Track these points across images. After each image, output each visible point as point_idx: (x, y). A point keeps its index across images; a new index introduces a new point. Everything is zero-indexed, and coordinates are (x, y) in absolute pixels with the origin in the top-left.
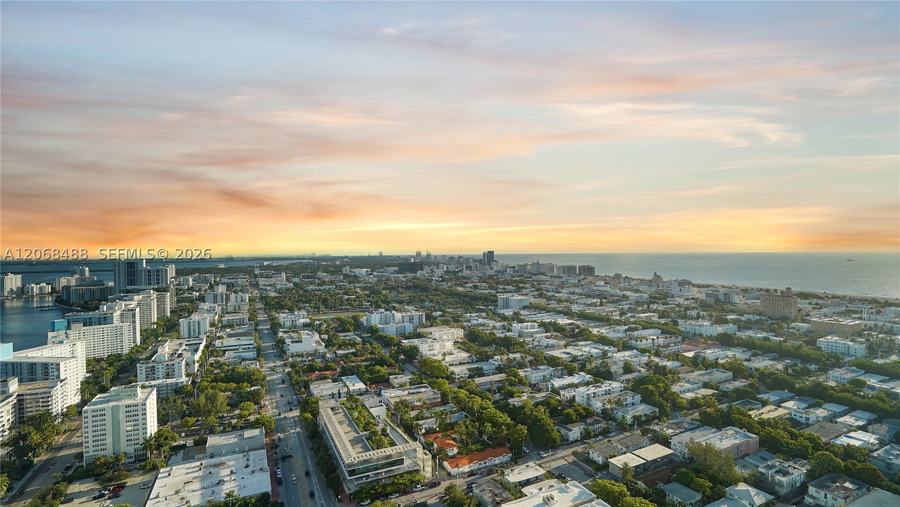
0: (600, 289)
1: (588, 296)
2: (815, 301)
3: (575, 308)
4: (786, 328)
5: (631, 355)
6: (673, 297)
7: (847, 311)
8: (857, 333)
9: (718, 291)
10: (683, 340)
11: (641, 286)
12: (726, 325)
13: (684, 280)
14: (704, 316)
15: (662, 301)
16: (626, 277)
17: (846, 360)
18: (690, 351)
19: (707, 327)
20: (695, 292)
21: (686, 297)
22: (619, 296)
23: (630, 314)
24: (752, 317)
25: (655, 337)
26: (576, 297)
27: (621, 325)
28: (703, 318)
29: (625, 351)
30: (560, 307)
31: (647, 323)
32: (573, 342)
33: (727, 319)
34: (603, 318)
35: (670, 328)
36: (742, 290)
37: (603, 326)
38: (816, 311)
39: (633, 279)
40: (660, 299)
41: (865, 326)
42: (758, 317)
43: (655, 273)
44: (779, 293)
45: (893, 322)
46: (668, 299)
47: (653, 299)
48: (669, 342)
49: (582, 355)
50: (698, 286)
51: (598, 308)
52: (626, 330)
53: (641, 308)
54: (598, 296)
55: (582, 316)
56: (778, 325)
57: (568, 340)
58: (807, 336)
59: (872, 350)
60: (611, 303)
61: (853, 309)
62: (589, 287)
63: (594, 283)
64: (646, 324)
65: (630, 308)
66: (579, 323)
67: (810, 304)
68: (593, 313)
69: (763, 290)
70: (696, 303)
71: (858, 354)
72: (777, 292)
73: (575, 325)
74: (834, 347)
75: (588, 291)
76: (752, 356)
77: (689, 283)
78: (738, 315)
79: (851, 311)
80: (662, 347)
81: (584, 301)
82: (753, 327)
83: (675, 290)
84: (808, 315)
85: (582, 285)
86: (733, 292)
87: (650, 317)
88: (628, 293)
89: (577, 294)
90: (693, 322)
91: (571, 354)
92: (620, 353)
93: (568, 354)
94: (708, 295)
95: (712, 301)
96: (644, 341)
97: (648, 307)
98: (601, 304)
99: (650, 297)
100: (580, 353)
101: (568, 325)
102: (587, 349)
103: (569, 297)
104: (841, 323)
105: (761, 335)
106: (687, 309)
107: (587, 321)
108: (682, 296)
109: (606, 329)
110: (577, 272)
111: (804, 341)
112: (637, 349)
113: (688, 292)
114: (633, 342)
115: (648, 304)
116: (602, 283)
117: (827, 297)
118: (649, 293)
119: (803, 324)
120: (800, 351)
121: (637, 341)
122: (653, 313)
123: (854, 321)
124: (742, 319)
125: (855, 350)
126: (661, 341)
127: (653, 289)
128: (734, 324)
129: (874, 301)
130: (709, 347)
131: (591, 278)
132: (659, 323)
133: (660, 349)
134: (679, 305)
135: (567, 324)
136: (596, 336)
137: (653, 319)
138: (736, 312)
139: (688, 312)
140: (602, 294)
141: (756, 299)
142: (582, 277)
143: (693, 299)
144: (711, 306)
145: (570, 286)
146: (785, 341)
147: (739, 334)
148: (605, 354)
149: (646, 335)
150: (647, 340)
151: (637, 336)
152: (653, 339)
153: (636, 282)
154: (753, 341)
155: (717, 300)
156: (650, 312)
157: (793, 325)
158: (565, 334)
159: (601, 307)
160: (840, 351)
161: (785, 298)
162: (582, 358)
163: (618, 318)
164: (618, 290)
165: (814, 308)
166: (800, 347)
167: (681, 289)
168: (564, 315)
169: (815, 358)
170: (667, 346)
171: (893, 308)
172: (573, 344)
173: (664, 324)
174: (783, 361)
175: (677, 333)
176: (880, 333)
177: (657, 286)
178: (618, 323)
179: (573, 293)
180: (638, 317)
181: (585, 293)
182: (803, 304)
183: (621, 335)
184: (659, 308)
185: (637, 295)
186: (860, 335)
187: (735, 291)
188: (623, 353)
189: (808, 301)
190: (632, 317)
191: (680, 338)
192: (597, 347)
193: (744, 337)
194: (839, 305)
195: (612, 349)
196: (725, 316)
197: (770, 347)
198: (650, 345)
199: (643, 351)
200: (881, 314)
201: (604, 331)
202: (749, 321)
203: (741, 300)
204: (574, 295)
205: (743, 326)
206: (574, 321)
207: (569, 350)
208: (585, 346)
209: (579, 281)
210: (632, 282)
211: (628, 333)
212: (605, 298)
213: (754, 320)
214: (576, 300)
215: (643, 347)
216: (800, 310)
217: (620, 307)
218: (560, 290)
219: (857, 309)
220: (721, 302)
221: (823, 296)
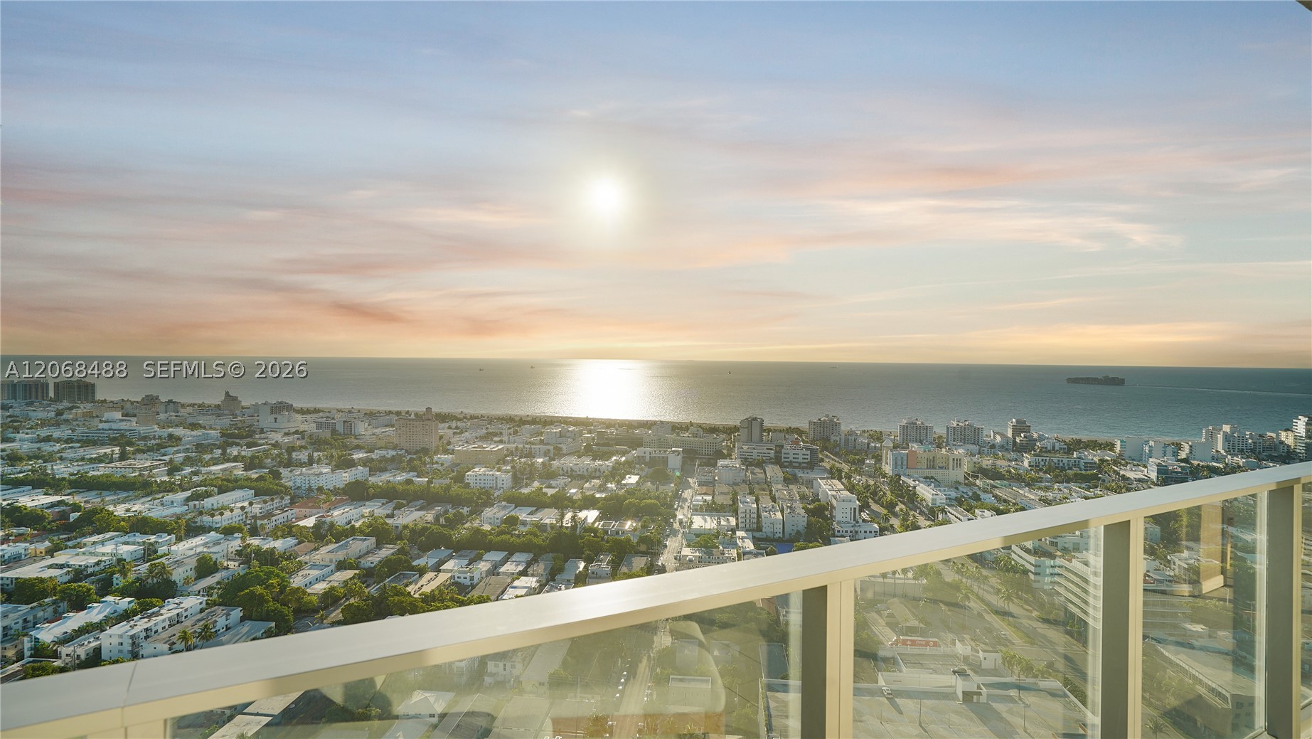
0: (114, 426)
1: (87, 442)
2: (454, 424)
3: (61, 470)
4: (429, 463)
5: (207, 543)
6: (262, 431)
7: (487, 433)
8: (500, 460)
9: (333, 419)
10: (292, 503)
11: (201, 417)
12: (353, 469)
13: (281, 403)
14: (320, 458)
15: (245, 441)
16: (170, 401)
17: (495, 495)
18: (306, 517)
19: (327, 476)
20: (298, 423)
21: (286, 431)
22: (160, 438)
23: (188, 470)
24: (385, 452)
25: (246, 504)
26: (58, 447)
27: (176, 492)
28: (319, 461)
29: (192, 537)
30: (22, 470)
31: (228, 480)
32: (69, 539)
33: (354, 460)
34: (134, 483)
35: (270, 484)
36: (365, 414)
37: (137, 498)
38: (457, 438)
39: (183, 406)
40: (241, 437)
41: (508, 450)
42: (394, 453)
43: (227, 393)
44: (413, 416)
45: (530, 442)
46: (257, 436)
47: (229, 438)
48: (269, 508)
49: (97, 564)
50: (301, 411)
51: (118, 464)
52: (188, 499)
53: (210, 456)
54: (113, 441)
55: (81, 484)
56: (420, 460)
57: (56, 538)
58: (453, 471)
59: (517, 480)
60: (143, 452)
61: (494, 431)
62: (87, 423)
63: (97, 416)
64: (225, 483)
65: (187, 459)
66: (78, 499)
67: (450, 428)
68: (108, 476)
69: (392, 413)
70: (303, 438)
71: (505, 486)
72: (410, 415)
73: (67, 504)
74: (482, 482)
75: (86, 433)
76: (395, 509)
77: (289, 408)
78: (366, 453)
79: (491, 433)
80: (262, 518)
81: (81, 452)
82: (389, 467)
83: (266, 420)
84: (449, 443)
85: (67, 421)
86: (355, 418)
87: (230, 470)
88: (179, 431)
89: (58, 440)
90: (304, 469)
91: (69, 566)
92: (185, 543)
93: (61, 567)
94: (319, 425)
95: (326, 434)
96: (227, 514)
97: (224, 453)
98: (123, 457)
99: (223, 435)
100: (93, 560)
101: (47, 508)
102: (109, 548)
103: (39, 449)
104: (486, 449)
105: (401, 477)
106: (291, 449)
107: (94, 493)
108: (278, 430)
109: (143, 504)
110: (51, 394)
111: (451, 479)
112: (216, 530)
113: (289, 422)
114: (207, 519)
115: (223, 447)
116: (118, 415)
117: (465, 418)
118: (219, 427)
119: (446, 456)
120: (451, 492)
121: (213, 516)
122: (234, 462)
123: (497, 446)
124: (373, 456)
125: (503, 480)
126: (256, 509)
127: (226, 421)
128: (364, 465)
129: (510, 420)
130: (335, 506)
131: (89, 406)
132: (249, 479)
133: (259, 522)
134: (276, 445)
135: (45, 506)
136: (123, 519)
137: (235, 472)
138: (363, 448)
139: (294, 455)
140: (122, 436)
141: (386, 426)
142: (66, 404)
143: (296, 432)
144: (326, 442)
145: (37, 424)
146: (430, 482)
147: (372, 480)
148: (150, 553)
149: (227, 503)
150: (232, 511)
151: (210, 506)
152: (243, 508)
153: (189, 409)
154: (394, 487)
155: (334, 432)
156: (228, 461)
157: (435, 457)
158: (45, 527)
159: (123, 463)
160: (489, 486)
161: (424, 423)
162: (97, 569)
163: (166, 478)
164: (156, 427)
165: (454, 433)
166: (448, 488)
167: (276, 419)
168: (33, 488)
169: (466, 498)
170: (269, 515)
171: (527, 426)
172: (70, 544)
173: (257, 480)
174: (433, 509)
175: (282, 492)
176: (521, 457)
177: (233, 415)
178: (168, 488)
179: (48, 439)
180: (209, 473)
181: (80, 438)
182: (443, 429)
183: (178, 510)
184: (243, 453)
185: (195, 433)
186: (505, 463)
187: (357, 417)
188: (190, 541)
189: (447, 425)
190: (195, 473)
191: (287, 499)
192: (132, 540)
193: (381, 484)
194: (479, 427)
195: (166, 537)
196: (349, 455)
197: (415, 492)
198: (238, 519)
199: (228, 531)
200: (519, 434)
201: (139, 507)
202: (383, 459)
203: (366, 430)
204: (52, 443)
205: (376, 467)
206: (64, 498)
207: (61, 558)
208: (102, 543)
209: (59, 413)
210: (182, 410)
211: (191, 504)
212: (131, 444)
213: (389, 456)
214: (59, 452)
215: (225, 524)
216: (441, 437)
217: (167, 458)
218: (12, 435)
219: (496, 431)
220: (340, 435)
221: (461, 416)
